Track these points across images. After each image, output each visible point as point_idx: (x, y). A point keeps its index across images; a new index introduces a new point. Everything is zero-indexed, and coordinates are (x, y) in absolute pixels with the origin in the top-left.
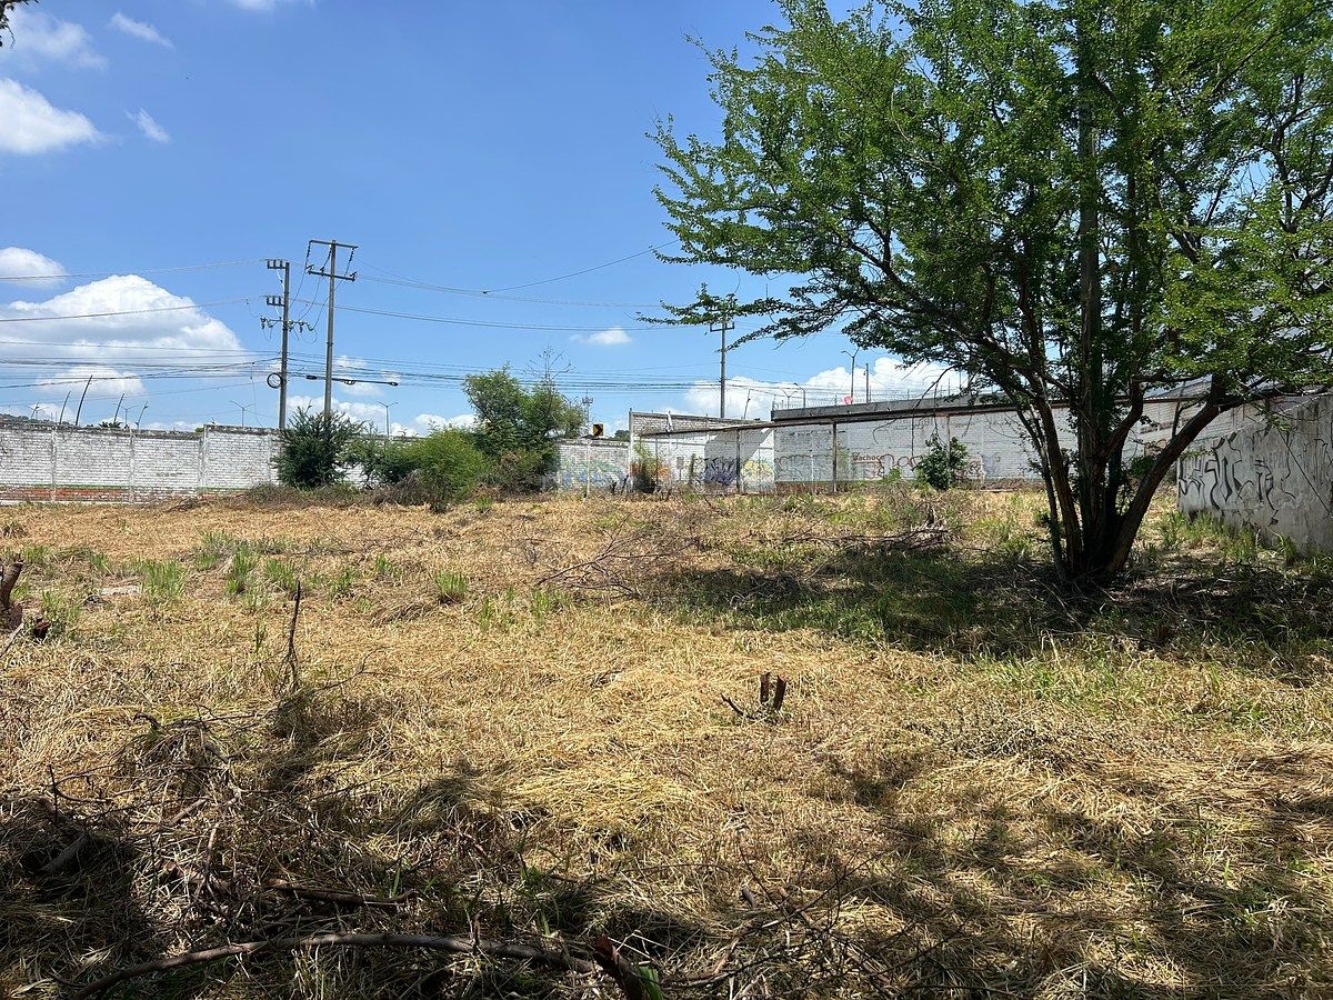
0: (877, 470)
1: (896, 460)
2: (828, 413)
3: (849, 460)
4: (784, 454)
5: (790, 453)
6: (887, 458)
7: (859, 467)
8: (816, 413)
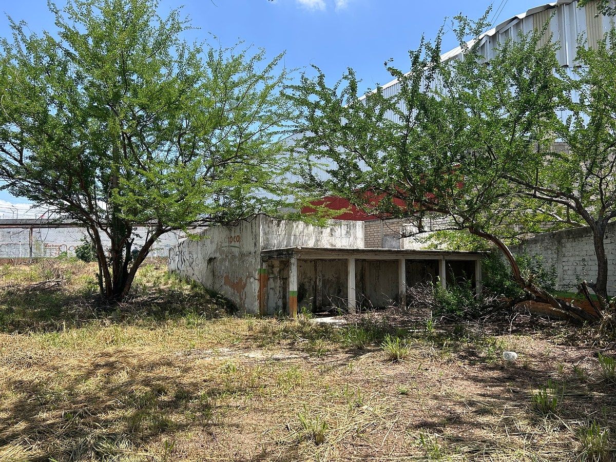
0: (57, 252)
1: (68, 247)
2: (30, 222)
3: (42, 247)
4: (4, 243)
5: (7, 243)
6: (63, 246)
7: (48, 251)
8: (24, 222)
